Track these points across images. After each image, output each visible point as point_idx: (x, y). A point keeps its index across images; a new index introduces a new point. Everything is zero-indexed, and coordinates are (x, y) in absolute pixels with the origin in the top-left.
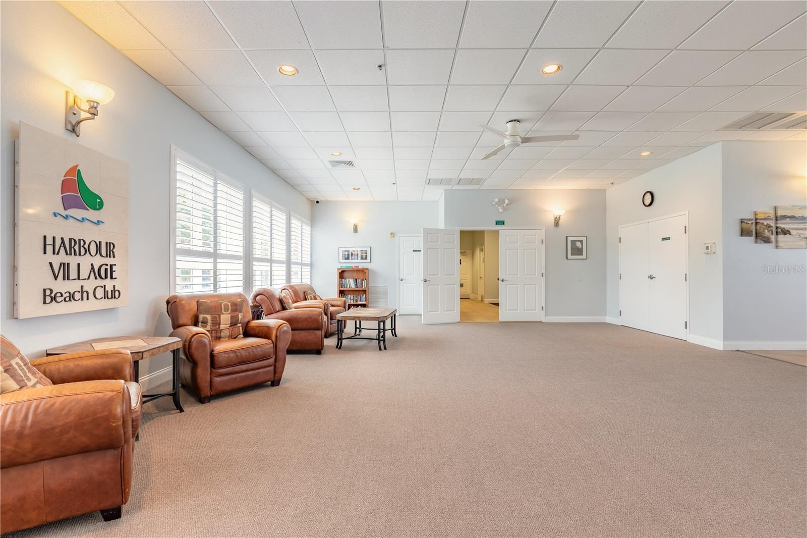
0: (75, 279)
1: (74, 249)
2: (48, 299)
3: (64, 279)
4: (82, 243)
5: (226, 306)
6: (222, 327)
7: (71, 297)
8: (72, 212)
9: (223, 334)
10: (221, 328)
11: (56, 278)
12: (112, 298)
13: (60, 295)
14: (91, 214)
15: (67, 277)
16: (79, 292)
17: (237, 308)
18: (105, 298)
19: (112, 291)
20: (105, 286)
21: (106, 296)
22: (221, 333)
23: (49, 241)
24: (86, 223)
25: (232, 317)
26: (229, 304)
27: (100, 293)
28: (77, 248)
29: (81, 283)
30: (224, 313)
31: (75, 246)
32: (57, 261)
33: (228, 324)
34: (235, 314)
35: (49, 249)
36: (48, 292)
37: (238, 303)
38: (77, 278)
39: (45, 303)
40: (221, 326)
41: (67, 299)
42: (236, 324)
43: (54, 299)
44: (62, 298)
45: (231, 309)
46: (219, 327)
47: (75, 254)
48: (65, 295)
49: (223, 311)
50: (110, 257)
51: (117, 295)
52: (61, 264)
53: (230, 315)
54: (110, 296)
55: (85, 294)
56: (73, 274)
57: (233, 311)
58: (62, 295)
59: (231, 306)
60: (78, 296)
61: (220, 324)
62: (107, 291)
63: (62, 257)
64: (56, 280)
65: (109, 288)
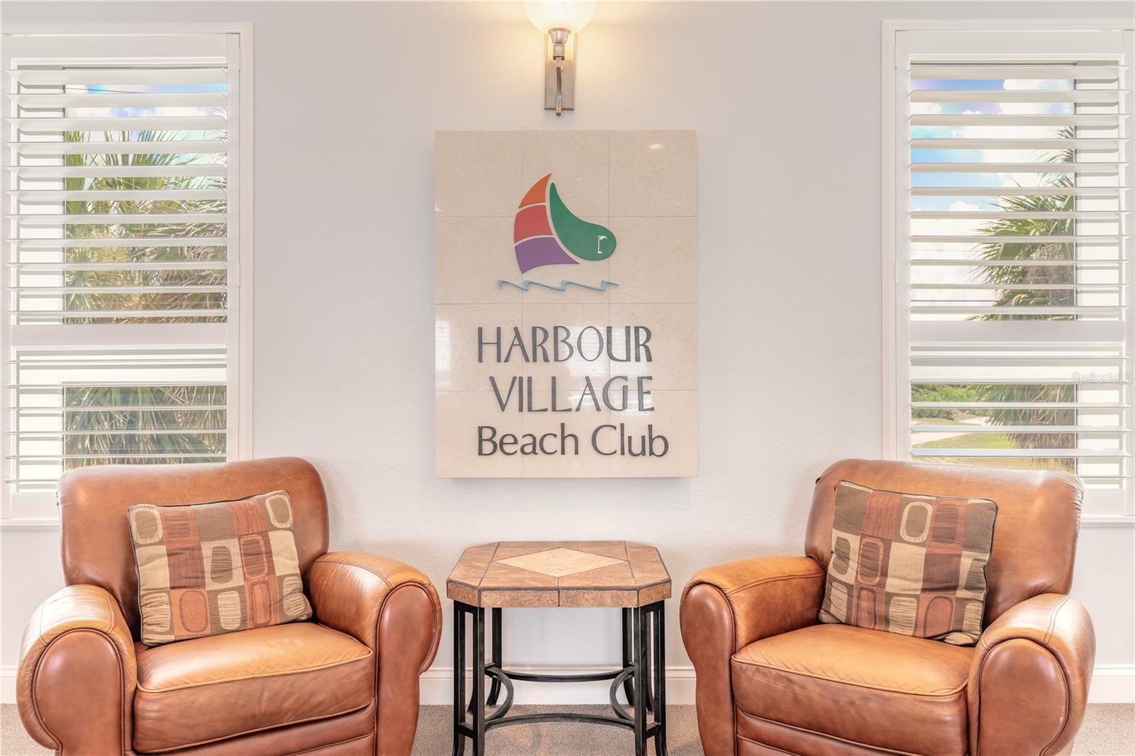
0: (546, 410)
1: (544, 350)
2: (488, 447)
3: (521, 409)
4: (562, 335)
5: (918, 513)
6: (892, 584)
7: (536, 446)
8: (536, 274)
9: (894, 611)
10: (887, 589)
11: (503, 407)
12: (643, 453)
13: (513, 441)
14: (584, 271)
15: (526, 405)
16: (555, 436)
17: (955, 529)
18: (623, 453)
19: (643, 438)
20: (622, 426)
21: (626, 448)
22: (888, 603)
23: (490, 336)
24: (572, 293)
25: (930, 560)
26: (930, 509)
27: (609, 440)
28: (549, 346)
29: (562, 417)
30: (906, 538)
31: (545, 340)
32: (504, 375)
33: (916, 581)
34: (944, 549)
35: (490, 351)
36: (487, 434)
37: (962, 511)
38: (550, 408)
39: (480, 453)
40: (889, 581)
41: (529, 449)
42: (955, 588)
43: (499, 446)
44: (517, 448)
45: (933, 529)
46: (882, 585)
47: (546, 359)
48: (521, 442)
49: (903, 531)
50: (638, 359)
51: (658, 446)
52: (514, 378)
53: (923, 551)
54: (637, 448)
55: (570, 443)
56: (541, 398)
57: (937, 536)
58: (516, 442)
59: (936, 517)
60: (552, 444)
61: (884, 574)
62: (630, 438)
63: (518, 366)
64: (503, 411)
65: (636, 431)
